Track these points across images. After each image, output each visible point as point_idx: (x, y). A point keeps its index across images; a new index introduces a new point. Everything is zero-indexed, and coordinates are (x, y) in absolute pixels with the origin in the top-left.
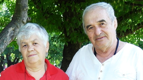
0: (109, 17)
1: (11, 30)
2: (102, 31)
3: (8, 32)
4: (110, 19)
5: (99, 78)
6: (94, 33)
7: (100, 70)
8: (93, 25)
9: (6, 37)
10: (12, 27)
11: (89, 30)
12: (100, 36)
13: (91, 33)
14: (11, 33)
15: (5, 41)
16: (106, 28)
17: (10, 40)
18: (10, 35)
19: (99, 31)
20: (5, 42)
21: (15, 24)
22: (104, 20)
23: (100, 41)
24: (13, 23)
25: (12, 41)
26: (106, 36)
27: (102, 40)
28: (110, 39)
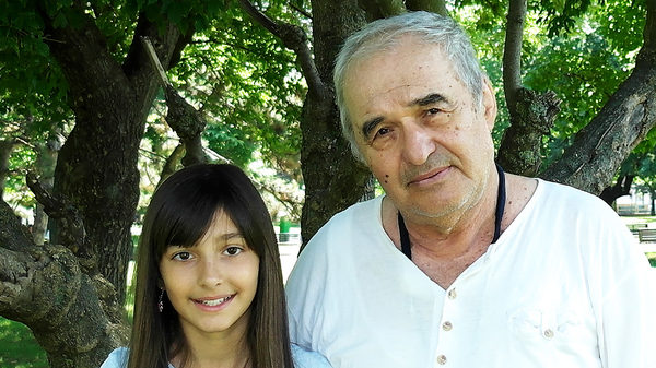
0: (458, 80)
1: (634, 102)
2: (436, 142)
3: (625, 110)
4: (464, 85)
5: (443, 357)
6: (398, 154)
7: (443, 321)
8: (390, 118)
9: (619, 129)
10: (639, 94)
11: (376, 144)
12: (430, 167)
13: (384, 153)
14: (636, 115)
15: (615, 144)
16: (452, 129)
17: (633, 138)
18: (631, 123)
19: (421, 143)
20: (618, 149)
21: (648, 81)
22: (438, 96)
23: (432, 189)
24: (642, 80)
25: (638, 142)
26: (458, 164)
27: (440, 184)
28: (474, 175)
